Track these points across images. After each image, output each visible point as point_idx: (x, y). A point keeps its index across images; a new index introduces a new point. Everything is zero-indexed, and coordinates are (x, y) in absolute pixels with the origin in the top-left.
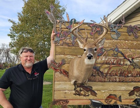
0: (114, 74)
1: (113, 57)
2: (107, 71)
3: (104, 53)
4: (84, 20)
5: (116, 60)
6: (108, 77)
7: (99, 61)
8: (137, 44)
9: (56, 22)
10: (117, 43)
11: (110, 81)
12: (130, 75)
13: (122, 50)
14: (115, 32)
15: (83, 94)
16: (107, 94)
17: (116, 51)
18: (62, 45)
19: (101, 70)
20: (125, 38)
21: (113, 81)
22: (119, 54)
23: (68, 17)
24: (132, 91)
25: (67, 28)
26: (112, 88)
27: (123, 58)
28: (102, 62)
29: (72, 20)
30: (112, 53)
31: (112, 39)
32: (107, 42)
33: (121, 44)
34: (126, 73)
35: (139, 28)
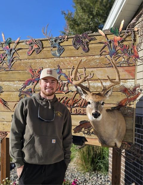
7: (37, 87)
8: (86, 60)
10: (59, 62)
12: (76, 105)
13: (66, 71)
14: (56, 47)
17: (58, 73)
20: (69, 53)
22: (62, 77)
24: (78, 126)
27: (67, 81)
32: (47, 61)
33: (65, 63)
34: (70, 102)
35: (89, 36)
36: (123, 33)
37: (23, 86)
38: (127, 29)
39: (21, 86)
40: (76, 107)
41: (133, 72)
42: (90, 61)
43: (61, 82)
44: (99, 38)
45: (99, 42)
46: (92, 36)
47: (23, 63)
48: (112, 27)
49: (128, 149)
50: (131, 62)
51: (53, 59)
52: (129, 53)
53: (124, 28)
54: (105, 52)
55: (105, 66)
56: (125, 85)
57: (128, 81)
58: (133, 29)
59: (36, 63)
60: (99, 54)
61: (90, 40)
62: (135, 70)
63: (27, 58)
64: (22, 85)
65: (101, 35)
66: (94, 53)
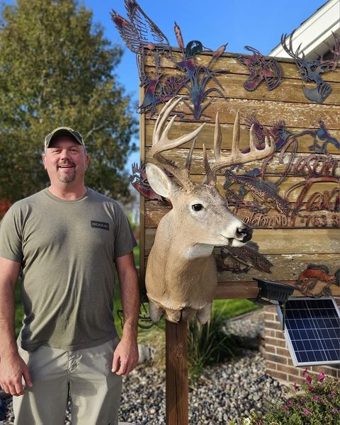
0: (319, 205)
1: (313, 156)
2: (299, 197)
3: (286, 141)
4: (225, 46)
5: (321, 164)
6: (303, 214)
7: (274, 167)
9: (145, 49)
10: (323, 115)
11: (307, 227)
13: (337, 133)
14: (313, 81)
15: (231, 266)
16: (302, 264)
17: (322, 138)
19: (282, 193)
21: (316, 227)
22: (330, 146)
23: (178, 34)
25: (177, 68)
26: (315, 247)
28: (283, 168)
29: (191, 44)
30: (311, 143)
31: (308, 103)
32: (293, 109)
33: (333, 117)
47: (236, 107)
59: (266, 110)
63: (242, 97)
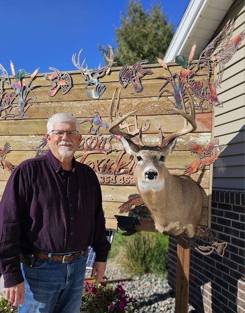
1: (89, 136)
5: (94, 141)
8: (139, 104)
10: (98, 107)
12: (122, 171)
13: (108, 119)
14: (93, 84)
17: (96, 123)
18: (4, 119)
22: (102, 129)
24: (125, 203)
27: (110, 136)
30: (88, 128)
32: (79, 105)
33: (106, 107)
34: (114, 167)
35: (144, 68)
36: (195, 64)
37: (41, 143)
38: (200, 58)
39: (38, 142)
40: (123, 173)
41: (209, 121)
42: (144, 105)
43: (101, 137)
44: (159, 71)
45: (159, 76)
46: (148, 68)
48: (178, 54)
49: (201, 236)
50: (206, 107)
51: (88, 101)
52: (203, 94)
53: (196, 57)
54: (167, 91)
55: (167, 113)
56: (196, 141)
57: (201, 135)
58: (209, 58)
59: (62, 108)
60: (159, 95)
61: (145, 74)
62: (211, 119)
63: (48, 101)
64: (41, 141)
65: (162, 67)
66: (151, 94)
